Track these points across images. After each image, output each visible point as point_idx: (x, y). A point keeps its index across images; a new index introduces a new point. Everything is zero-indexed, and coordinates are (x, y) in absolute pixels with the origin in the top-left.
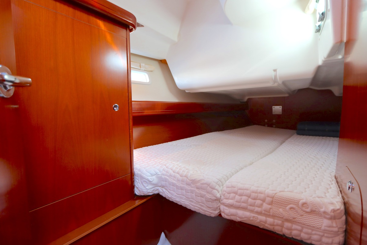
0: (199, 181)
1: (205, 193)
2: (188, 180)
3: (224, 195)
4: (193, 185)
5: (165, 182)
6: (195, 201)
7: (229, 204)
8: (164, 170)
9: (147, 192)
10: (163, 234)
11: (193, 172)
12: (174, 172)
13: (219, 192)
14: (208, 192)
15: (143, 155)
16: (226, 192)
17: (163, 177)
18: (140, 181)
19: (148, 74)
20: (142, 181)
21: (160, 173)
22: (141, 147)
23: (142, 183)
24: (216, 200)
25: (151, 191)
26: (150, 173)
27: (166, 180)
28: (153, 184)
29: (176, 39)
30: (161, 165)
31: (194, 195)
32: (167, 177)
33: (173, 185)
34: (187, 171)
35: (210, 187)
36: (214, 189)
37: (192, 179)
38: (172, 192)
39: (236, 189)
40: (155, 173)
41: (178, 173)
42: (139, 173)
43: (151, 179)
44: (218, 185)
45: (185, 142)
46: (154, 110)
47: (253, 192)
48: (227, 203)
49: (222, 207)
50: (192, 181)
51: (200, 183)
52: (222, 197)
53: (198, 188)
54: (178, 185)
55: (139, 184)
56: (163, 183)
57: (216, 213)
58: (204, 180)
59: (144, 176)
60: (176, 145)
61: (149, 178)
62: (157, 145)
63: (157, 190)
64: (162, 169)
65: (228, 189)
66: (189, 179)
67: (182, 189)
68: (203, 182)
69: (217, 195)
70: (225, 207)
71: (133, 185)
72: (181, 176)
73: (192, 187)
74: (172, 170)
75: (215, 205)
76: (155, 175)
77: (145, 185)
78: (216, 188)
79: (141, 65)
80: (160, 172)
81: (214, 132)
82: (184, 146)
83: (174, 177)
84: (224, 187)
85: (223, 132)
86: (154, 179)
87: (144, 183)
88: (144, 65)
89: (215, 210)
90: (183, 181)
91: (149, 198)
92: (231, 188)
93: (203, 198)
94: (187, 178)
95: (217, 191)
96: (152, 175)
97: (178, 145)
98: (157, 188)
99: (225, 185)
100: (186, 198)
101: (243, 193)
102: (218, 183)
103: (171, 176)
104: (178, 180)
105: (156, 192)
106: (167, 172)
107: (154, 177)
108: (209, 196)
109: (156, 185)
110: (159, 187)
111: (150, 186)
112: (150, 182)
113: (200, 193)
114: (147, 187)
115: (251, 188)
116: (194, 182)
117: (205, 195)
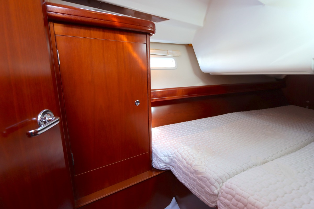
0: (201, 173)
1: (205, 186)
2: (191, 168)
3: (222, 193)
4: (195, 175)
5: (174, 164)
6: (196, 189)
7: (225, 203)
8: (175, 153)
9: (160, 168)
10: (174, 199)
11: (198, 163)
12: (182, 158)
13: (217, 189)
14: (207, 186)
15: (163, 133)
16: (224, 190)
17: (173, 159)
18: (155, 159)
19: (174, 59)
20: (157, 159)
21: (171, 156)
22: (164, 125)
23: (157, 161)
24: (213, 195)
25: (163, 168)
26: (164, 155)
27: (175, 163)
28: (165, 163)
29: (201, 24)
30: (173, 148)
31: (195, 183)
32: (176, 161)
33: (181, 169)
34: (193, 159)
35: (209, 182)
36: (213, 185)
37: (195, 169)
38: (179, 173)
39: (234, 192)
40: (168, 155)
41: (185, 159)
42: (155, 152)
43: (164, 159)
44: (218, 182)
45: (203, 122)
46: (175, 96)
47: (250, 203)
48: (224, 201)
49: (219, 203)
50: (195, 171)
51: (201, 175)
52: (220, 194)
53: (199, 179)
54: (184, 170)
55: (155, 160)
56: (173, 164)
57: (213, 205)
58: (205, 173)
59: (159, 156)
60: (195, 125)
61: (162, 158)
62: (178, 124)
63: (169, 167)
64: (174, 152)
65: (227, 189)
66: (194, 169)
67: (187, 175)
68: (203, 175)
69: (214, 192)
70: (221, 204)
71: (151, 160)
72: (187, 163)
73: (194, 176)
74: (181, 155)
75: (212, 199)
76: (167, 156)
77: (159, 163)
78: (215, 184)
79: (169, 52)
80: (172, 154)
81: (237, 112)
82: (201, 127)
83: (182, 162)
84: (224, 185)
85: (248, 112)
86: (166, 160)
87: (158, 161)
88: (171, 51)
89: (212, 203)
90: (187, 168)
91: (162, 172)
92: (229, 189)
93: (202, 189)
94: (192, 167)
95: (215, 188)
96: (165, 156)
97: (196, 125)
98: (169, 166)
99: (224, 184)
100: (189, 183)
101: (240, 200)
102: (218, 180)
103: (179, 160)
104: (184, 166)
105: (168, 169)
106: (177, 156)
107: (166, 158)
108: (207, 189)
109: (168, 164)
110: (170, 166)
111: (163, 164)
112: (163, 162)
113: (201, 184)
114: (160, 165)
115: (249, 197)
116: (196, 172)
117: (204, 187)
